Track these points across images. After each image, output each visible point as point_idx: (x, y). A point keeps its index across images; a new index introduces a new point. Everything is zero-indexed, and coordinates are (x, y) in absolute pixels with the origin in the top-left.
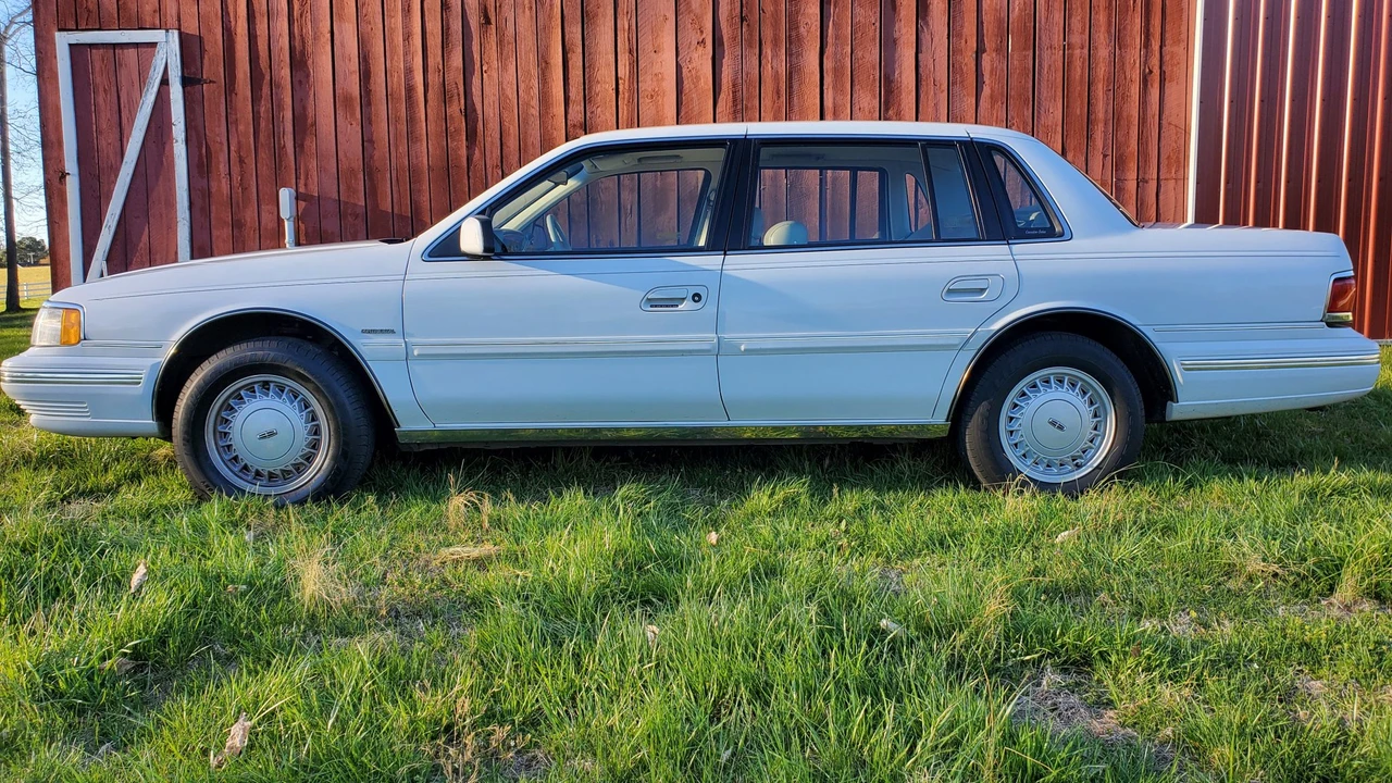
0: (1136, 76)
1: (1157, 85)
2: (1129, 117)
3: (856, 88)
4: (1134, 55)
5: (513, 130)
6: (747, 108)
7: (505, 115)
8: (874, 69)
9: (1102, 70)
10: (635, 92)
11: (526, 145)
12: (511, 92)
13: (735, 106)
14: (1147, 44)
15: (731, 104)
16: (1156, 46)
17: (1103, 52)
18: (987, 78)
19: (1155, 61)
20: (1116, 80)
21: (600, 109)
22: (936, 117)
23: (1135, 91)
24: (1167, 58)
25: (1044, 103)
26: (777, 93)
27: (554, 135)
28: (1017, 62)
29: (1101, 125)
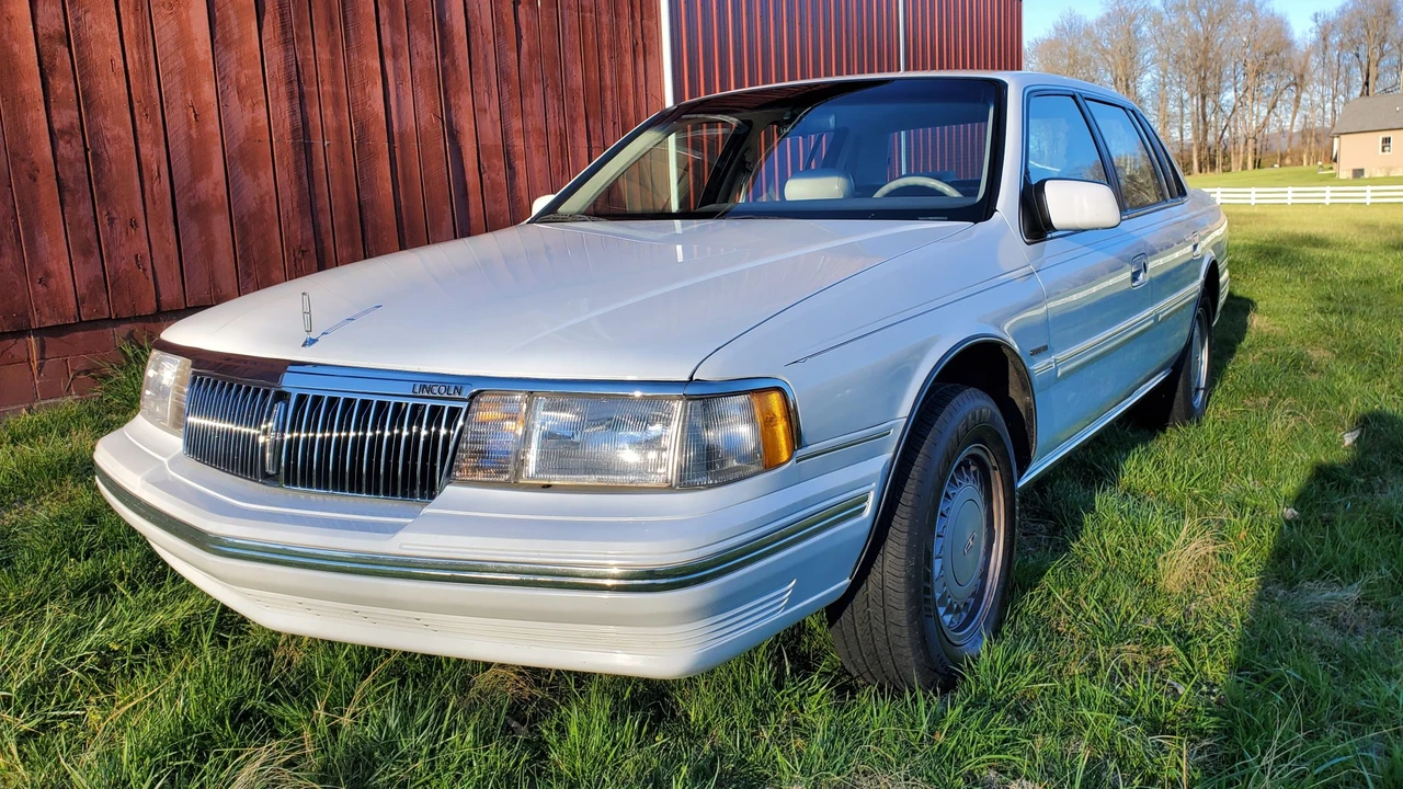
0: (628, 45)
1: (642, 58)
2: (627, 85)
3: (413, 27)
4: (626, 24)
6: (298, 37)
8: (427, 8)
9: (605, 38)
13: (284, 33)
14: (633, 17)
15: (279, 31)
16: (638, 18)
17: (605, 19)
18: (524, 31)
19: (639, 33)
20: (616, 47)
21: (89, 16)
22: (487, 72)
23: (628, 60)
24: (645, 31)
25: (568, 65)
26: (332, 22)
27: (16, 47)
28: (545, 19)
29: (609, 92)
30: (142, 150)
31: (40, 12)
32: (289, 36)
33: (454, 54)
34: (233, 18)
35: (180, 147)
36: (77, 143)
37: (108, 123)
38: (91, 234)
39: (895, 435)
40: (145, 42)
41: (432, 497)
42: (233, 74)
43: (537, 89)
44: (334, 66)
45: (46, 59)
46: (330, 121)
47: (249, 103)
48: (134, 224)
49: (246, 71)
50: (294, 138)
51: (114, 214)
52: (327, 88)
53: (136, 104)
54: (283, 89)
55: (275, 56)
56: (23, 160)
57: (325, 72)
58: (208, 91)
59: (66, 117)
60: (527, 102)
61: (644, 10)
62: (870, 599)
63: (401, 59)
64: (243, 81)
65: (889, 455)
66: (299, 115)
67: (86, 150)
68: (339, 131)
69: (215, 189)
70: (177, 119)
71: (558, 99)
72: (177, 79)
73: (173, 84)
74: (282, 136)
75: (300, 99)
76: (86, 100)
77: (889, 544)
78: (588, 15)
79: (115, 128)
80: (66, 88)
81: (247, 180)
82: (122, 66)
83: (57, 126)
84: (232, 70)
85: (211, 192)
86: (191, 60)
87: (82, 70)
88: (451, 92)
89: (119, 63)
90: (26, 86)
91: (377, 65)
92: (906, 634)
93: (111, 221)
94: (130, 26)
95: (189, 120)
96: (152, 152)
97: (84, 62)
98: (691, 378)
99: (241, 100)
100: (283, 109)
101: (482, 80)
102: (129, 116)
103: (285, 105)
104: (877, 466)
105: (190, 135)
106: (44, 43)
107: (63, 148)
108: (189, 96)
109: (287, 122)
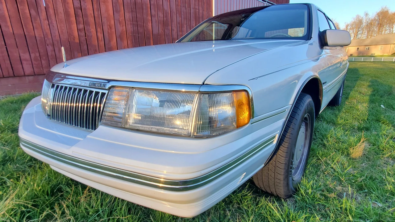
0: (205, 17)
3: (158, 11)
4: (205, 13)
6: (133, 11)
8: (162, 6)
11: (57, 12)
16: (208, 12)
19: (208, 15)
21: (86, 4)
22: (174, 21)
25: (192, 21)
27: (70, 10)
30: (98, 35)
31: (75, 2)
32: (131, 11)
33: (167, 16)
34: (118, 6)
35: (106, 34)
36: (83, 32)
37: (90, 28)
38: (87, 52)
39: (287, 111)
40: (99, 11)
41: (95, 129)
42: (118, 19)
43: (185, 26)
45: (76, 12)
46: (140, 31)
47: (122, 25)
48: (96, 51)
49: (121, 18)
50: (132, 34)
52: (139, 23)
53: (96, 24)
54: (129, 23)
55: (128, 15)
56: (72, 35)
57: (139, 20)
58: (112, 22)
59: (81, 26)
62: (269, 169)
63: (156, 18)
64: (120, 20)
65: (284, 119)
66: (133, 29)
67: (85, 34)
68: (142, 33)
70: (106, 28)
72: (106, 19)
73: (104, 20)
74: (129, 33)
75: (133, 25)
76: (86, 23)
77: (280, 152)
78: (197, 10)
80: (81, 20)
81: (121, 42)
82: (93, 15)
83: (79, 28)
85: (113, 45)
86: (109, 15)
87: (84, 16)
88: (166, 26)
90: (72, 19)
91: (150, 19)
92: (282, 182)
94: (95, 6)
95: (108, 28)
96: (100, 36)
97: (85, 14)
98: (204, 84)
99: (120, 24)
100: (129, 28)
102: (95, 27)
103: (130, 26)
104: (280, 123)
105: (109, 32)
106: (76, 9)
107: (80, 33)
108: (108, 23)
109: (130, 30)
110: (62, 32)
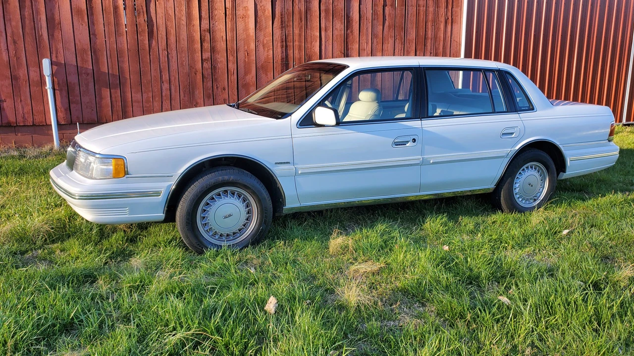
0: (443, 19)
1: (450, 24)
2: (440, 37)
3: (335, 19)
4: (442, 11)
5: (173, 32)
6: (287, 25)
7: (168, 23)
8: (342, 11)
9: (430, 17)
10: (235, 15)
11: (179, 38)
12: (171, 12)
13: (282, 24)
14: (447, 7)
15: (280, 24)
16: (450, 8)
17: (431, 9)
18: (387, 17)
19: (450, 14)
20: (435, 21)
21: (217, 23)
22: (367, 35)
23: (442, 26)
24: (454, 13)
25: (408, 30)
26: (301, 19)
27: (194, 35)
28: (398, 11)
29: (430, 40)
30: (229, 66)
31: (202, 23)
32: (284, 25)
33: (352, 28)
34: (264, 20)
35: (241, 64)
36: (209, 63)
37: (219, 57)
38: (211, 92)
40: (233, 30)
42: (262, 40)
43: (391, 41)
44: (300, 35)
45: (202, 37)
46: (297, 55)
47: (266, 49)
48: (224, 89)
49: (266, 38)
50: (282, 62)
51: (218, 86)
52: (297, 43)
53: (228, 51)
54: (279, 43)
55: (278, 33)
56: (193, 68)
57: (296, 38)
58: (253, 46)
59: (207, 55)
60: (385, 46)
61: (454, 4)
63: (329, 31)
64: (265, 42)
66: (284, 53)
67: (212, 65)
68: (300, 59)
69: (252, 79)
70: (241, 55)
71: (402, 44)
72: (243, 42)
73: (241, 44)
74: (277, 60)
75: (285, 47)
76: (213, 50)
78: (422, 8)
79: (221, 58)
80: (208, 46)
81: (263, 76)
82: (225, 39)
83: (204, 58)
84: (261, 38)
85: (250, 79)
86: (248, 36)
87: (213, 40)
88: (349, 43)
89: (225, 37)
90: (196, 46)
91: (318, 34)
93: (217, 88)
94: (229, 25)
95: (245, 56)
96: (232, 66)
97: (214, 38)
99: (264, 48)
100: (279, 51)
101: (364, 38)
102: (226, 55)
103: (279, 50)
105: (245, 60)
106: (203, 33)
107: (205, 65)
108: (246, 47)
109: (280, 56)
110: (182, 64)
